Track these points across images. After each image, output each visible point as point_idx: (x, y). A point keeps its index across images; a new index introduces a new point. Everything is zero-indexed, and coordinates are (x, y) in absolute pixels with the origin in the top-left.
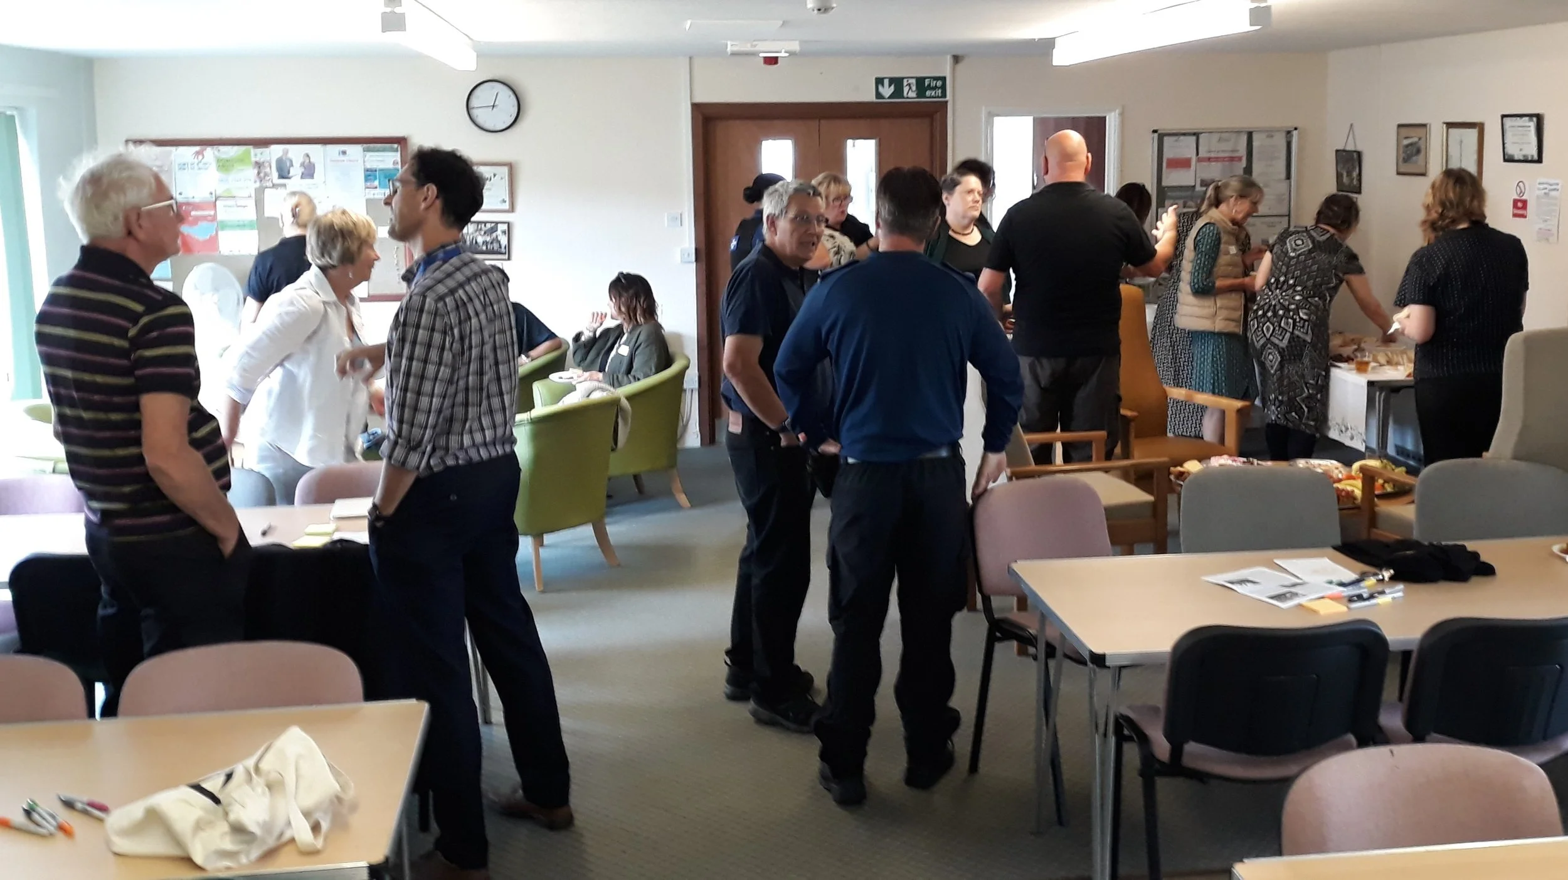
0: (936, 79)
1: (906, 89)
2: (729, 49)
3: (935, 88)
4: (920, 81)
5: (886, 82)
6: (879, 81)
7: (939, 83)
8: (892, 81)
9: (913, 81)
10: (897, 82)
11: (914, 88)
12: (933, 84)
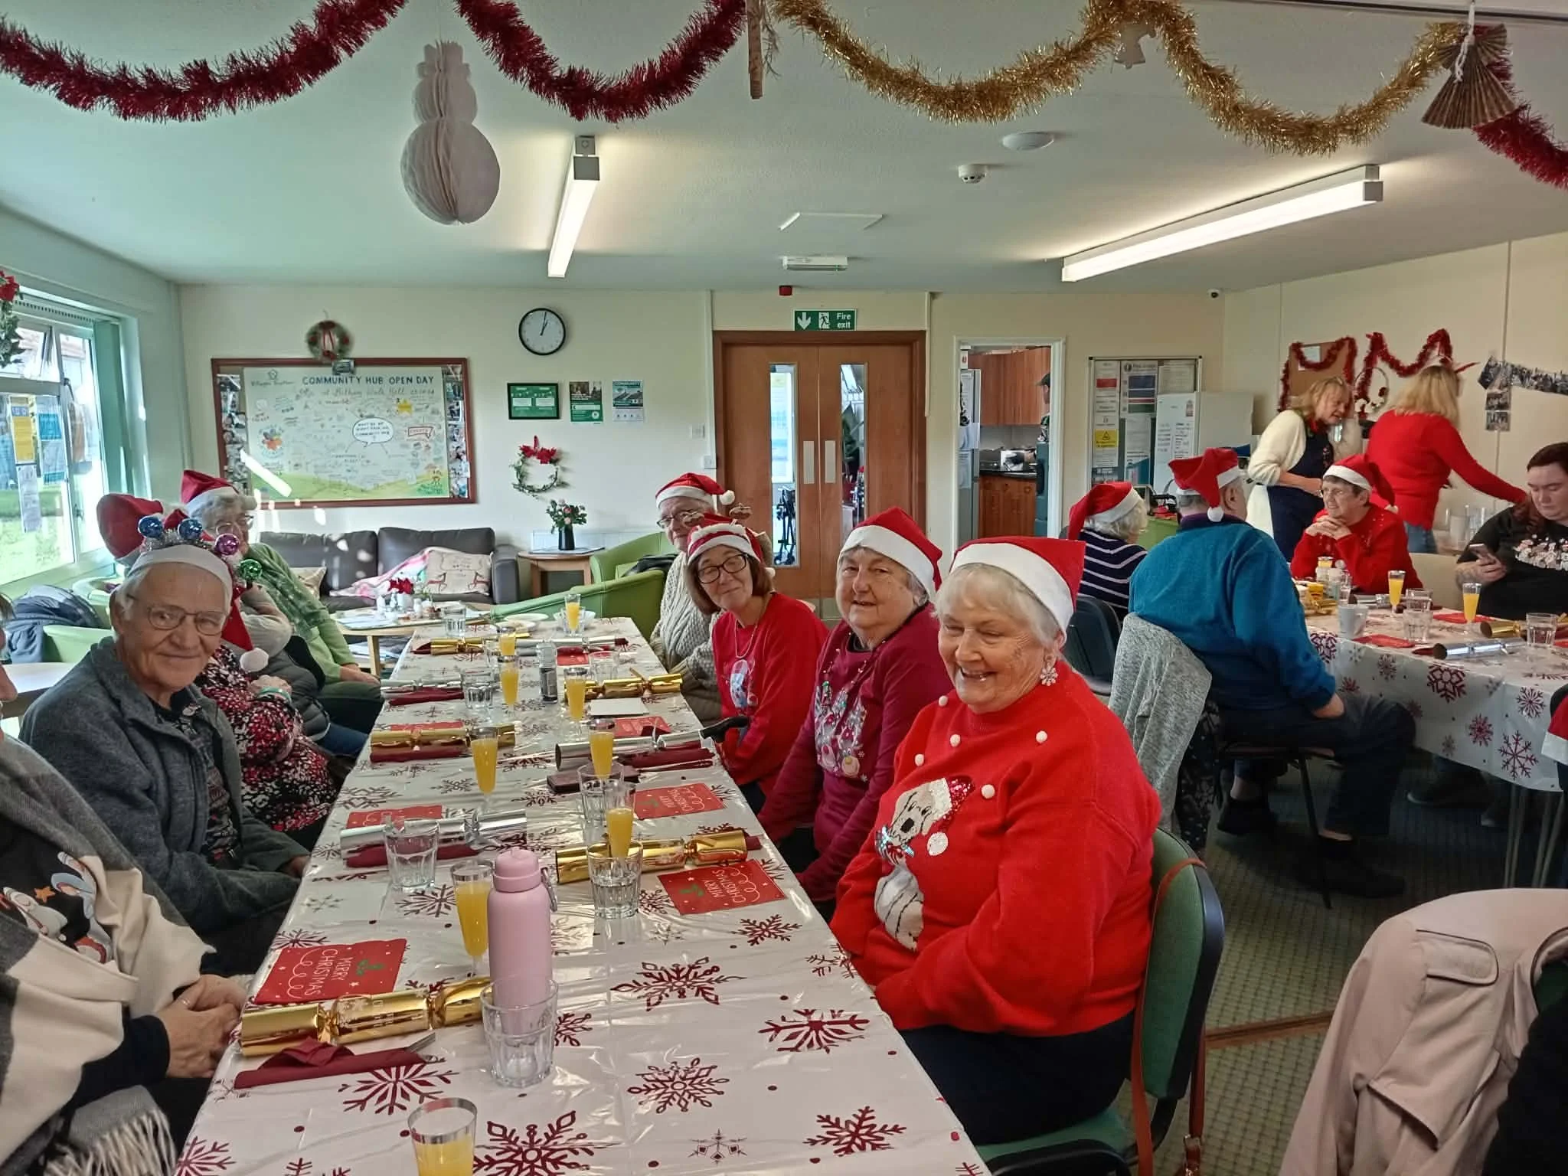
0: (846, 313)
1: (821, 322)
2: (785, 262)
3: (845, 321)
4: (833, 314)
5: (804, 314)
6: (798, 314)
7: (849, 317)
8: (809, 314)
9: (827, 315)
10: (813, 315)
11: (827, 321)
12: (844, 317)
